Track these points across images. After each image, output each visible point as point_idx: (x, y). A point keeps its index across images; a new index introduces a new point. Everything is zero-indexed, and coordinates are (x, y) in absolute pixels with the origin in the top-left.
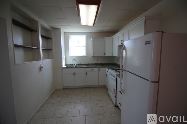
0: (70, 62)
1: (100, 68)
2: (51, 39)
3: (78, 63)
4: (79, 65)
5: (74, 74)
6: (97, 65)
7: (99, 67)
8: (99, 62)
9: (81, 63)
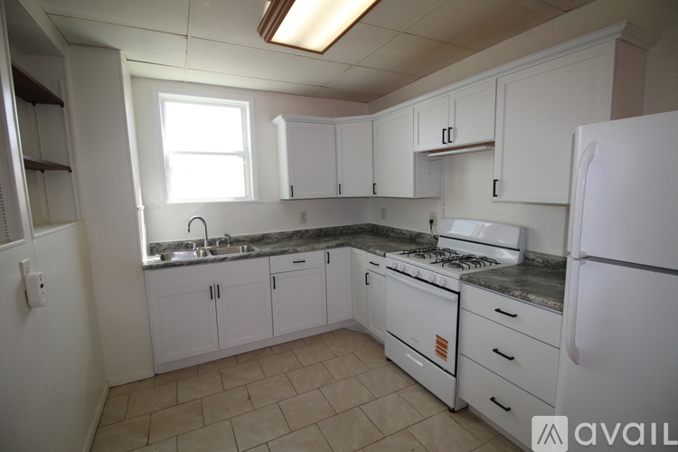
0: (169, 235)
1: (331, 251)
2: (62, 105)
3: (217, 237)
4: (223, 242)
5: (215, 292)
6: (301, 237)
7: (328, 247)
8: (312, 225)
9: (233, 235)
